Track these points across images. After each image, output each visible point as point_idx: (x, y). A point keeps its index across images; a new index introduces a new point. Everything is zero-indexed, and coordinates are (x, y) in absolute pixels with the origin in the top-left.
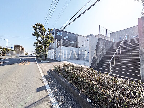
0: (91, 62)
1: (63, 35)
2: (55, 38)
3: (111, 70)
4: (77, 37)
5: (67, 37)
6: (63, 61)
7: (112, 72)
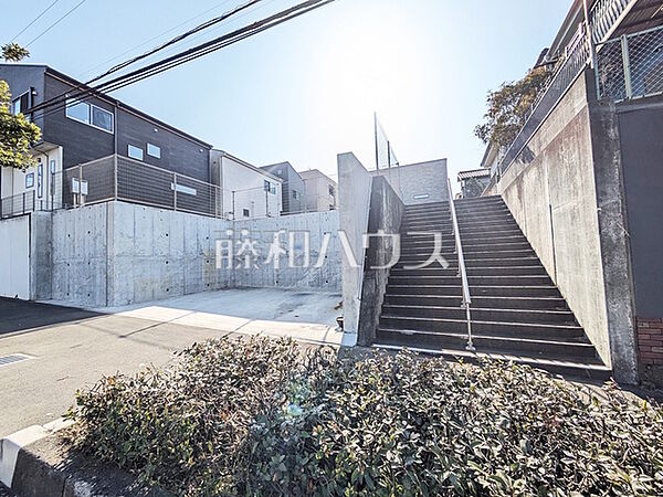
0: (358, 303)
1: (118, 128)
2: (46, 138)
3: (469, 336)
4: (218, 164)
5: (154, 151)
6: (132, 303)
7: (480, 345)
